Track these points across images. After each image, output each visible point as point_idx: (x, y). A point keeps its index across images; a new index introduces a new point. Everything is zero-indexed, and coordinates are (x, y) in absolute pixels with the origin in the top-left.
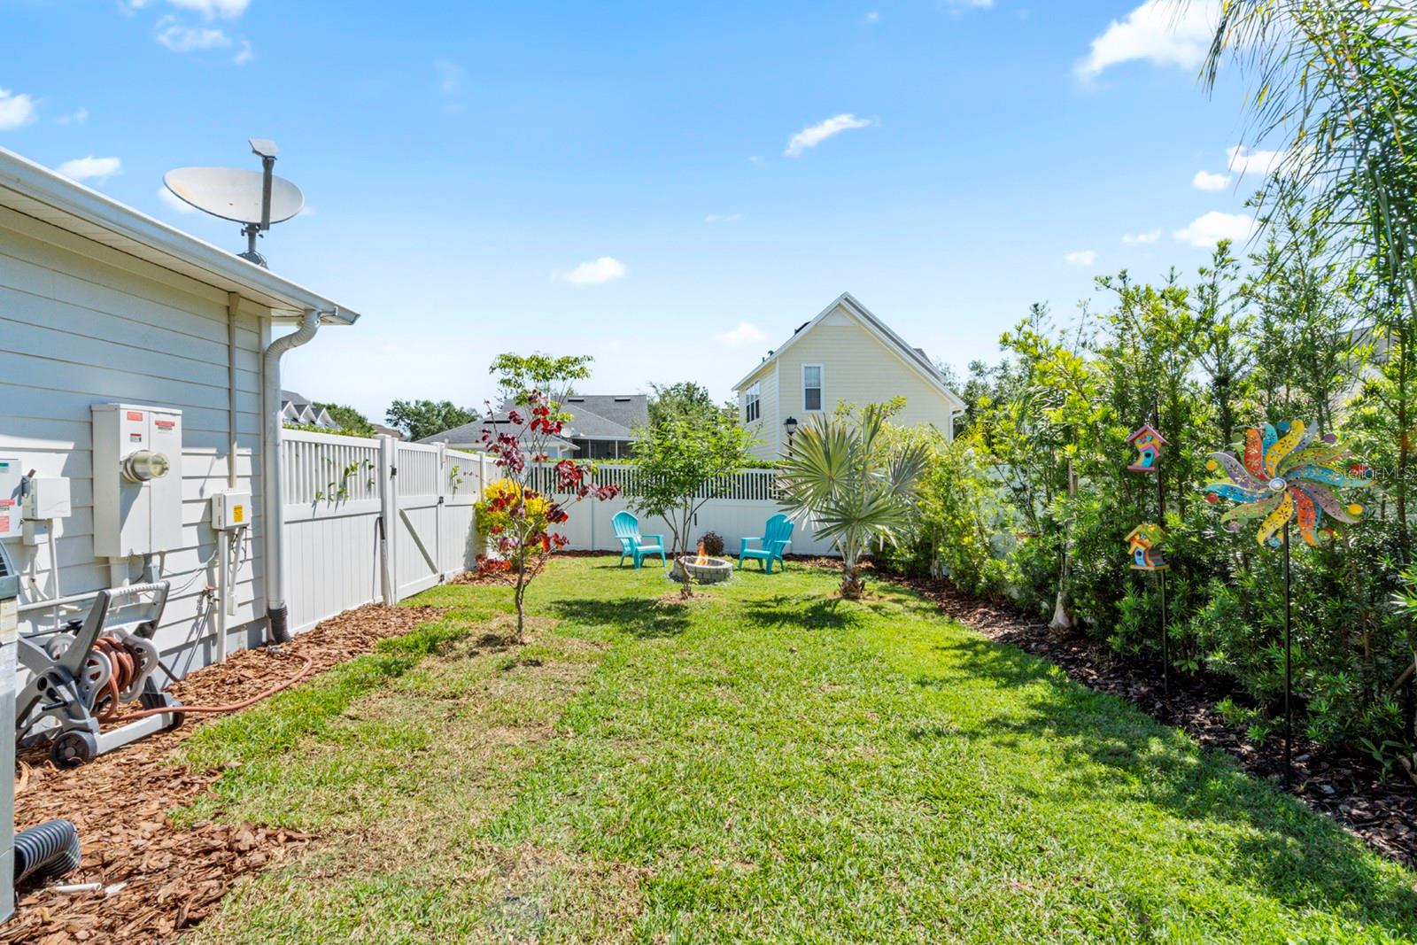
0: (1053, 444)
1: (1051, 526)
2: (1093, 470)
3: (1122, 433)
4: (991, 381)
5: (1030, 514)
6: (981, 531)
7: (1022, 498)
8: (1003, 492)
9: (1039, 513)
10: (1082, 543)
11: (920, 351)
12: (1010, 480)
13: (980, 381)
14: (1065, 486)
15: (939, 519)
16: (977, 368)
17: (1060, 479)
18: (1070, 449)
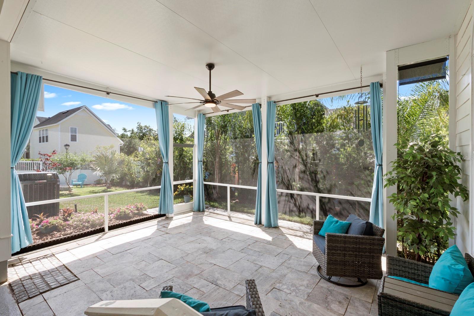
0: (148, 159)
1: (147, 171)
2: (153, 163)
3: (156, 159)
4: (129, 134)
5: (144, 170)
6: (135, 174)
7: (143, 168)
8: (140, 167)
9: (146, 170)
10: (152, 174)
11: (109, 125)
12: (141, 165)
13: (126, 133)
14: (149, 166)
15: (127, 172)
16: (125, 130)
17: (149, 164)
18: (150, 161)
